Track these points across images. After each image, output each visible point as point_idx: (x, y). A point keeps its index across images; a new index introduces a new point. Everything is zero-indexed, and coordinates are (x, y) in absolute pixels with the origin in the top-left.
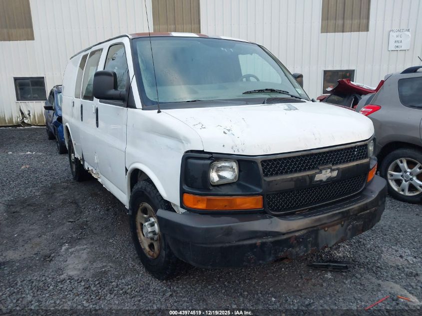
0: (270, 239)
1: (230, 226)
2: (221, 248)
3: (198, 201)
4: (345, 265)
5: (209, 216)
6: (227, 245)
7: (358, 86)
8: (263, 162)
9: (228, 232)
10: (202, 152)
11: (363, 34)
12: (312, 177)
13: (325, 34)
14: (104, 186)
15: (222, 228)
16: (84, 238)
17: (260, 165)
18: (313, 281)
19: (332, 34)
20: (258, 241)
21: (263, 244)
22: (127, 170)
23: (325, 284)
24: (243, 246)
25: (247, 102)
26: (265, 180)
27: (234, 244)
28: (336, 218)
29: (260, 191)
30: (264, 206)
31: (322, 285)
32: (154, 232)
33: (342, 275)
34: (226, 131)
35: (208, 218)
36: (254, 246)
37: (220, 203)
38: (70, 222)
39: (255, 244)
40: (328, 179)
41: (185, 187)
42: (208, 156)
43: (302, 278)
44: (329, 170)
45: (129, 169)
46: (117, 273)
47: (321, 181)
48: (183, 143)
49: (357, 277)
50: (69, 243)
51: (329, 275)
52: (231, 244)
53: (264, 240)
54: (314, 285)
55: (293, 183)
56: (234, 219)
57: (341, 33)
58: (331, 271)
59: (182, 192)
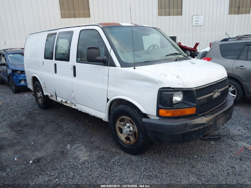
0: (202, 127)
1: (186, 123)
2: (182, 133)
3: (167, 113)
4: (209, 138)
5: (173, 119)
6: (185, 132)
7: (185, 46)
8: (196, 90)
9: (186, 125)
10: (170, 88)
11: (179, 17)
12: (212, 96)
13: (160, 17)
14: (79, 110)
15: (183, 124)
16: (76, 140)
17: (195, 92)
18: (207, 146)
19: (164, 17)
20: (197, 129)
21: (199, 129)
22: (108, 100)
23: (213, 147)
24: (192, 131)
25: (170, 60)
26: (197, 100)
27: (187, 131)
28: (222, 115)
29: (195, 105)
30: (196, 112)
31: (212, 147)
32: (130, 131)
33: (218, 142)
34: (178, 77)
35: (173, 120)
36: (196, 131)
37: (178, 112)
38: (59, 132)
39: (196, 130)
40: (217, 97)
41: (160, 106)
42: (173, 89)
43: (201, 145)
44: (217, 92)
45: (111, 99)
46: (109, 155)
47: (215, 98)
48: (158, 84)
49: (225, 142)
50: (69, 144)
51: (213, 142)
52: (186, 131)
53: (199, 128)
54: (209, 148)
55: (206, 99)
56: (186, 120)
57: (169, 16)
58: (213, 141)
59: (158, 109)
